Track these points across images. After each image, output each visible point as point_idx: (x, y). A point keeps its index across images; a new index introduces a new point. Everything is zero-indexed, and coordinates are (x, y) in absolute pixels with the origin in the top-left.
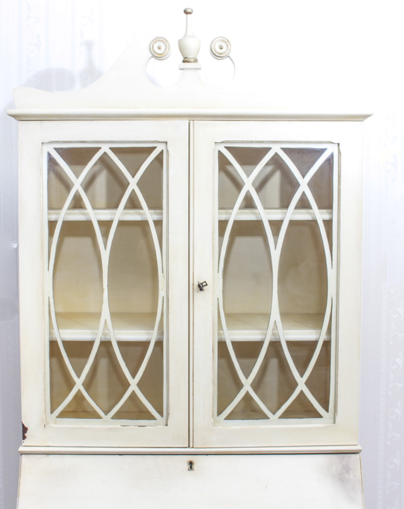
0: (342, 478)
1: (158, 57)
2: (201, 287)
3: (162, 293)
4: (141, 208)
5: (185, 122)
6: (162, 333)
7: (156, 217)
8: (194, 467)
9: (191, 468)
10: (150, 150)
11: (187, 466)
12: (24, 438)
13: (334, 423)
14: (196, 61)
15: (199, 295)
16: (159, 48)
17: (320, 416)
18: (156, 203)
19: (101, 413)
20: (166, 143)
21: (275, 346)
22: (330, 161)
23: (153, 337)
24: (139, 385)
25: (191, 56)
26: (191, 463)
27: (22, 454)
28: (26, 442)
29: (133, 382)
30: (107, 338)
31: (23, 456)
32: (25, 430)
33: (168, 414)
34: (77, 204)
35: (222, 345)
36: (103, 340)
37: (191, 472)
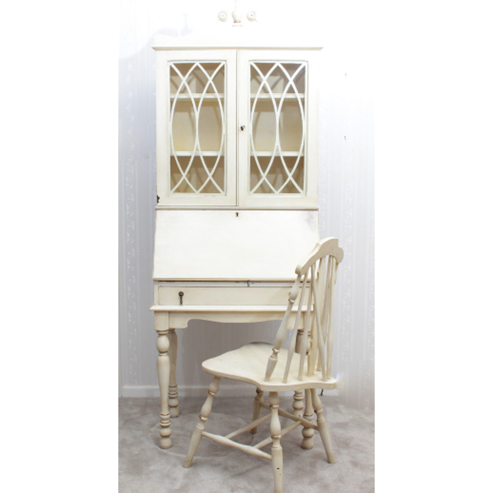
0: (309, 221)
1: (222, 20)
2: (242, 129)
3: (224, 132)
4: (214, 92)
5: (234, 51)
6: (224, 153)
7: (221, 97)
8: (239, 215)
9: (237, 215)
10: (218, 64)
11: (236, 215)
12: (158, 202)
13: (306, 195)
14: (240, 22)
15: (241, 133)
16: (223, 16)
17: (299, 192)
18: (221, 90)
19: (195, 190)
20: (226, 61)
21: (277, 159)
22: (304, 69)
23: (219, 155)
24: (213, 176)
25: (238, 19)
26: (237, 214)
27: (157, 210)
28: (159, 204)
29: (210, 175)
30: (198, 155)
32: (158, 198)
33: (226, 190)
34: (184, 91)
35: (252, 158)
36: (196, 155)
37: (237, 218)
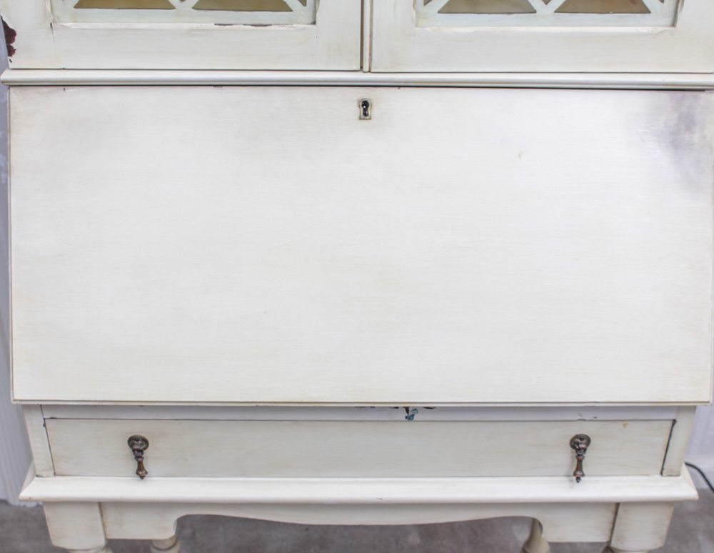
8: (373, 111)
9: (365, 113)
11: (358, 111)
12: (11, 51)
13: (674, 24)
17: (644, 10)
26: (365, 104)
27: (9, 87)
28: (16, 61)
31: (12, 89)
32: (10, 35)
37: (365, 123)
